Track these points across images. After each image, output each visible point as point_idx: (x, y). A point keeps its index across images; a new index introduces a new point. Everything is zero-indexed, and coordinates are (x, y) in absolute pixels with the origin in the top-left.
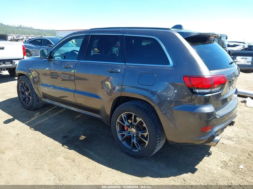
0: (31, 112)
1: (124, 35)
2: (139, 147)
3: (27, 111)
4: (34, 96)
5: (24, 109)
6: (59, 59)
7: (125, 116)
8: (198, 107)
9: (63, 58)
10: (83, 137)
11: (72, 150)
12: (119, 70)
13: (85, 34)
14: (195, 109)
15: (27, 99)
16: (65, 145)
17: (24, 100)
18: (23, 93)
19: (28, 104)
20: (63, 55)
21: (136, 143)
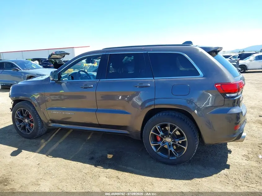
0: (34, 141)
1: (148, 52)
2: (176, 154)
3: (29, 140)
4: (39, 122)
5: (23, 139)
6: (66, 80)
7: (159, 127)
8: (230, 109)
9: (70, 79)
10: (110, 156)
11: (109, 169)
12: (149, 84)
13: (102, 53)
14: (228, 111)
15: (27, 127)
16: (99, 166)
17: (24, 128)
18: (21, 121)
19: (29, 131)
20: (70, 75)
21: (174, 151)
